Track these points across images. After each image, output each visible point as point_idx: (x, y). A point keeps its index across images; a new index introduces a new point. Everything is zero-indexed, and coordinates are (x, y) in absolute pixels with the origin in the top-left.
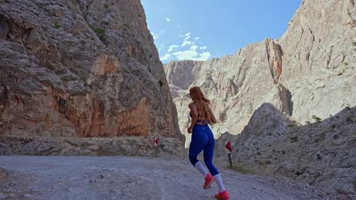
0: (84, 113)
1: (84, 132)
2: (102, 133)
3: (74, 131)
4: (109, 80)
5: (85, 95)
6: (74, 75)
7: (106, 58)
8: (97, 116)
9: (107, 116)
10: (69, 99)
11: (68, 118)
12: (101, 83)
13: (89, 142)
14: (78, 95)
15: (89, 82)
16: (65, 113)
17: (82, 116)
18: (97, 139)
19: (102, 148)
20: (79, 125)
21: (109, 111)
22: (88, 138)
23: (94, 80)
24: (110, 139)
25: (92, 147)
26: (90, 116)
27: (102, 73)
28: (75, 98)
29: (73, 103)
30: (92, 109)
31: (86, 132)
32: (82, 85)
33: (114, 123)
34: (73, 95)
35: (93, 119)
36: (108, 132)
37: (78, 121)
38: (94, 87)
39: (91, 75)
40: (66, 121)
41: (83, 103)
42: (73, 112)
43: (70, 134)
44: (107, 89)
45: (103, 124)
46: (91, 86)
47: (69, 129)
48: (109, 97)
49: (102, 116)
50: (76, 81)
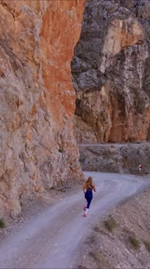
0: (102, 114)
1: (105, 136)
2: (126, 137)
3: (94, 136)
4: (128, 60)
5: (100, 90)
6: (84, 65)
7: (121, 25)
8: (117, 116)
9: (131, 114)
10: (84, 98)
11: (85, 121)
12: (118, 68)
13: (112, 150)
14: (93, 91)
15: (102, 69)
16: (81, 116)
17: (100, 118)
18: (121, 145)
19: (126, 158)
20: (97, 129)
21: (131, 107)
22: (110, 145)
23: (108, 65)
24: (136, 146)
25: (115, 156)
26: (109, 116)
27: (117, 50)
28: (90, 95)
29: (88, 102)
30: (110, 107)
31: (107, 137)
32: (95, 76)
33: (140, 123)
34: (87, 92)
35: (112, 119)
36: (133, 135)
37: (97, 124)
38: (109, 76)
39: (104, 58)
40: (84, 125)
41: (99, 101)
42: (89, 113)
43: (90, 140)
44: (127, 76)
45: (126, 126)
46: (105, 75)
47: (88, 134)
48: (130, 88)
49: (123, 115)
50: (87, 73)
